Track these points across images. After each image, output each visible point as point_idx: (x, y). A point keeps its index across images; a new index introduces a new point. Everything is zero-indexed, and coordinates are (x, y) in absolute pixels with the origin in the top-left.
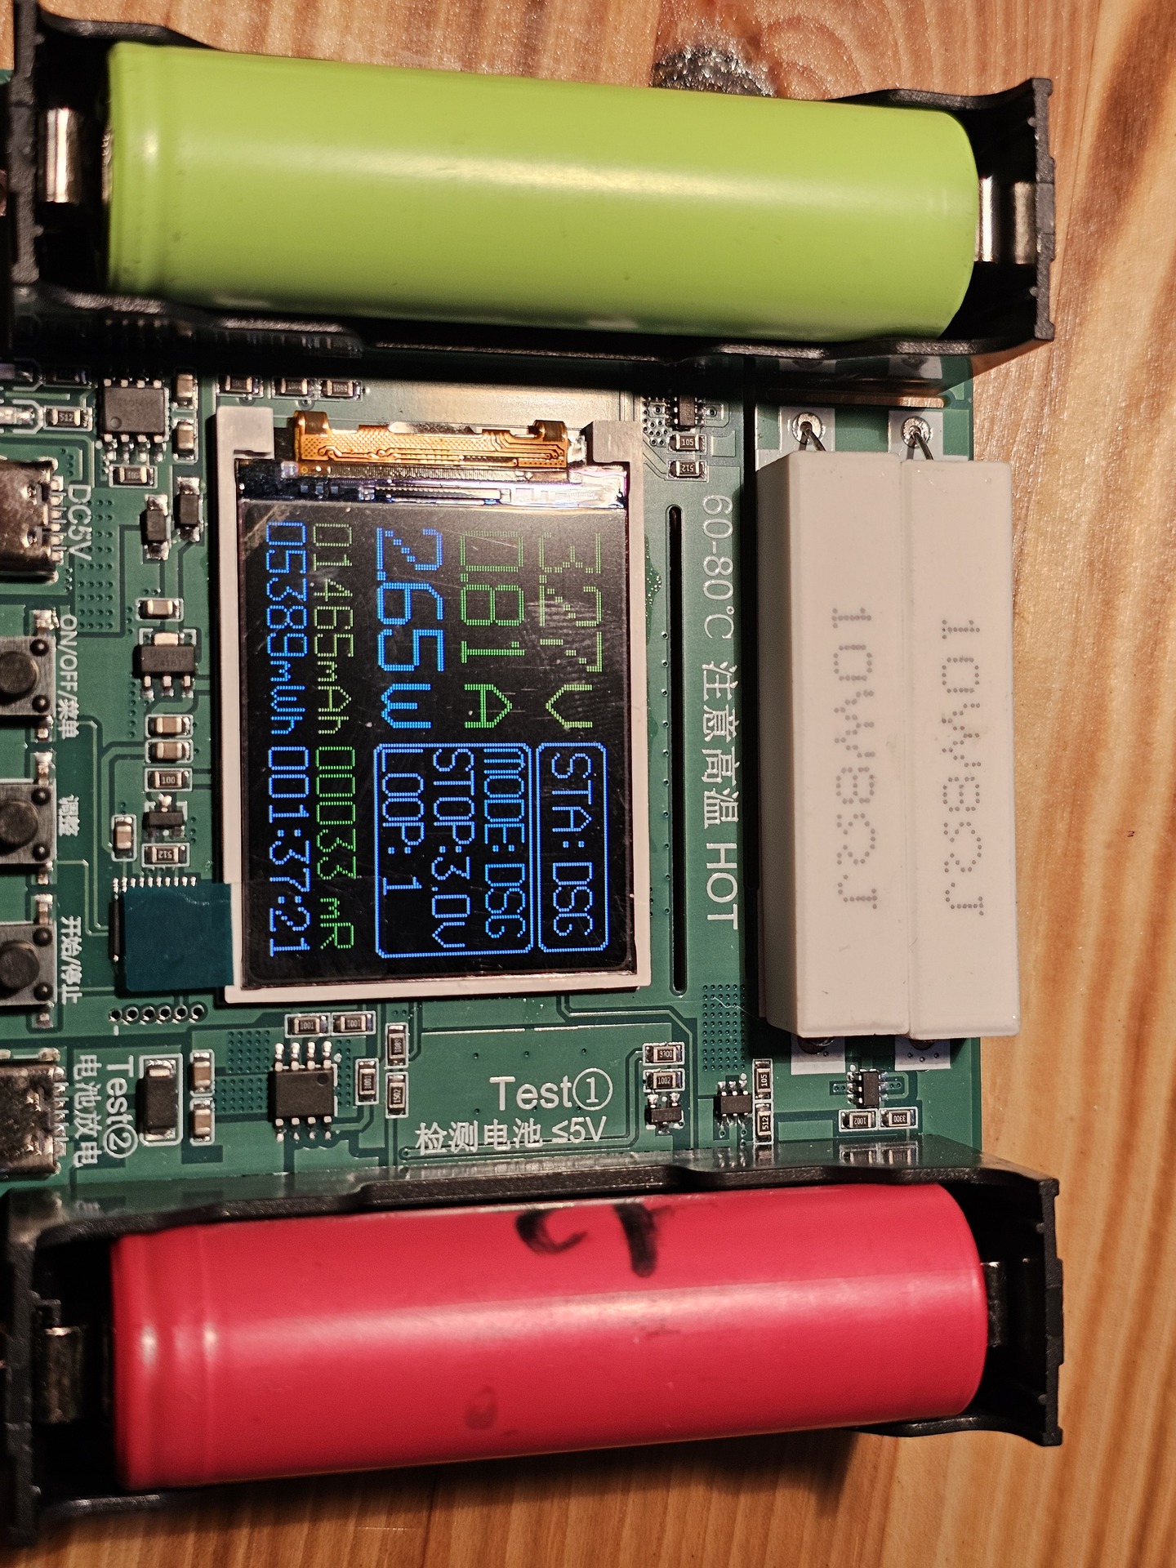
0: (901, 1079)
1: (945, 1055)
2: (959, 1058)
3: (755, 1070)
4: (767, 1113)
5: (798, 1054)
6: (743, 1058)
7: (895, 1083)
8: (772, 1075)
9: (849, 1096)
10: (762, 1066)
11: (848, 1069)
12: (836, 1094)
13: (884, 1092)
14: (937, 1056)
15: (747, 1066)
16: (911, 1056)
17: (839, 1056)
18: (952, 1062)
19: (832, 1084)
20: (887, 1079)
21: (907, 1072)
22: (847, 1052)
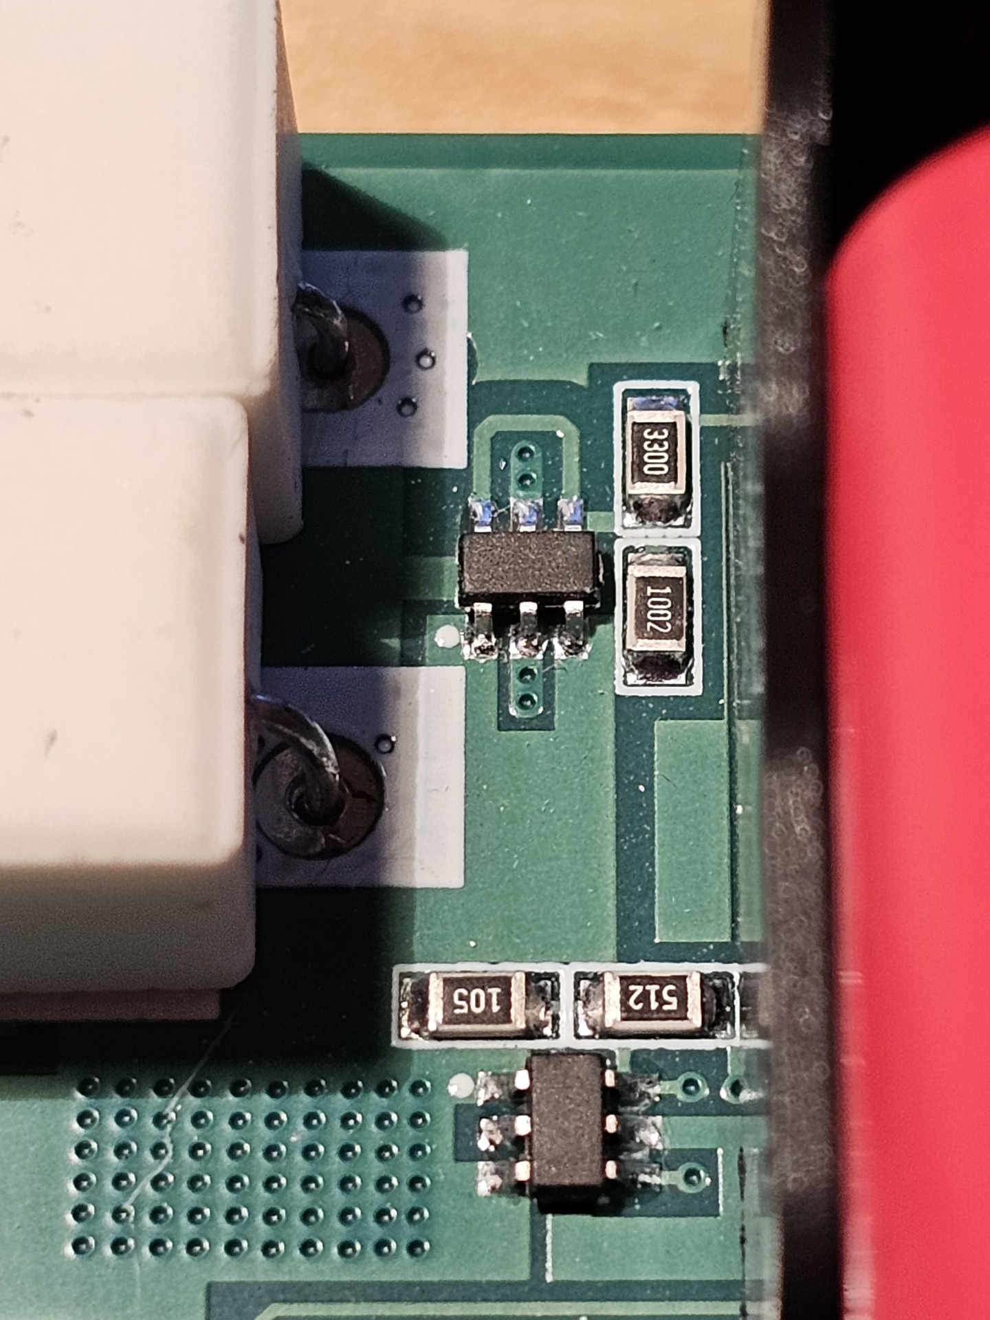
0: (500, 443)
1: (409, 271)
2: (426, 214)
3: (436, 1036)
4: (613, 990)
5: (376, 859)
6: (382, 1089)
7: (516, 467)
8: (460, 968)
9: (559, 652)
10: (420, 1011)
11: (450, 657)
12: (549, 704)
13: (550, 512)
14: (412, 301)
15: (415, 1073)
16: (408, 405)
17: (397, 692)
18: (439, 243)
19: (506, 723)
20: (499, 500)
21: (473, 421)
22: (381, 660)
